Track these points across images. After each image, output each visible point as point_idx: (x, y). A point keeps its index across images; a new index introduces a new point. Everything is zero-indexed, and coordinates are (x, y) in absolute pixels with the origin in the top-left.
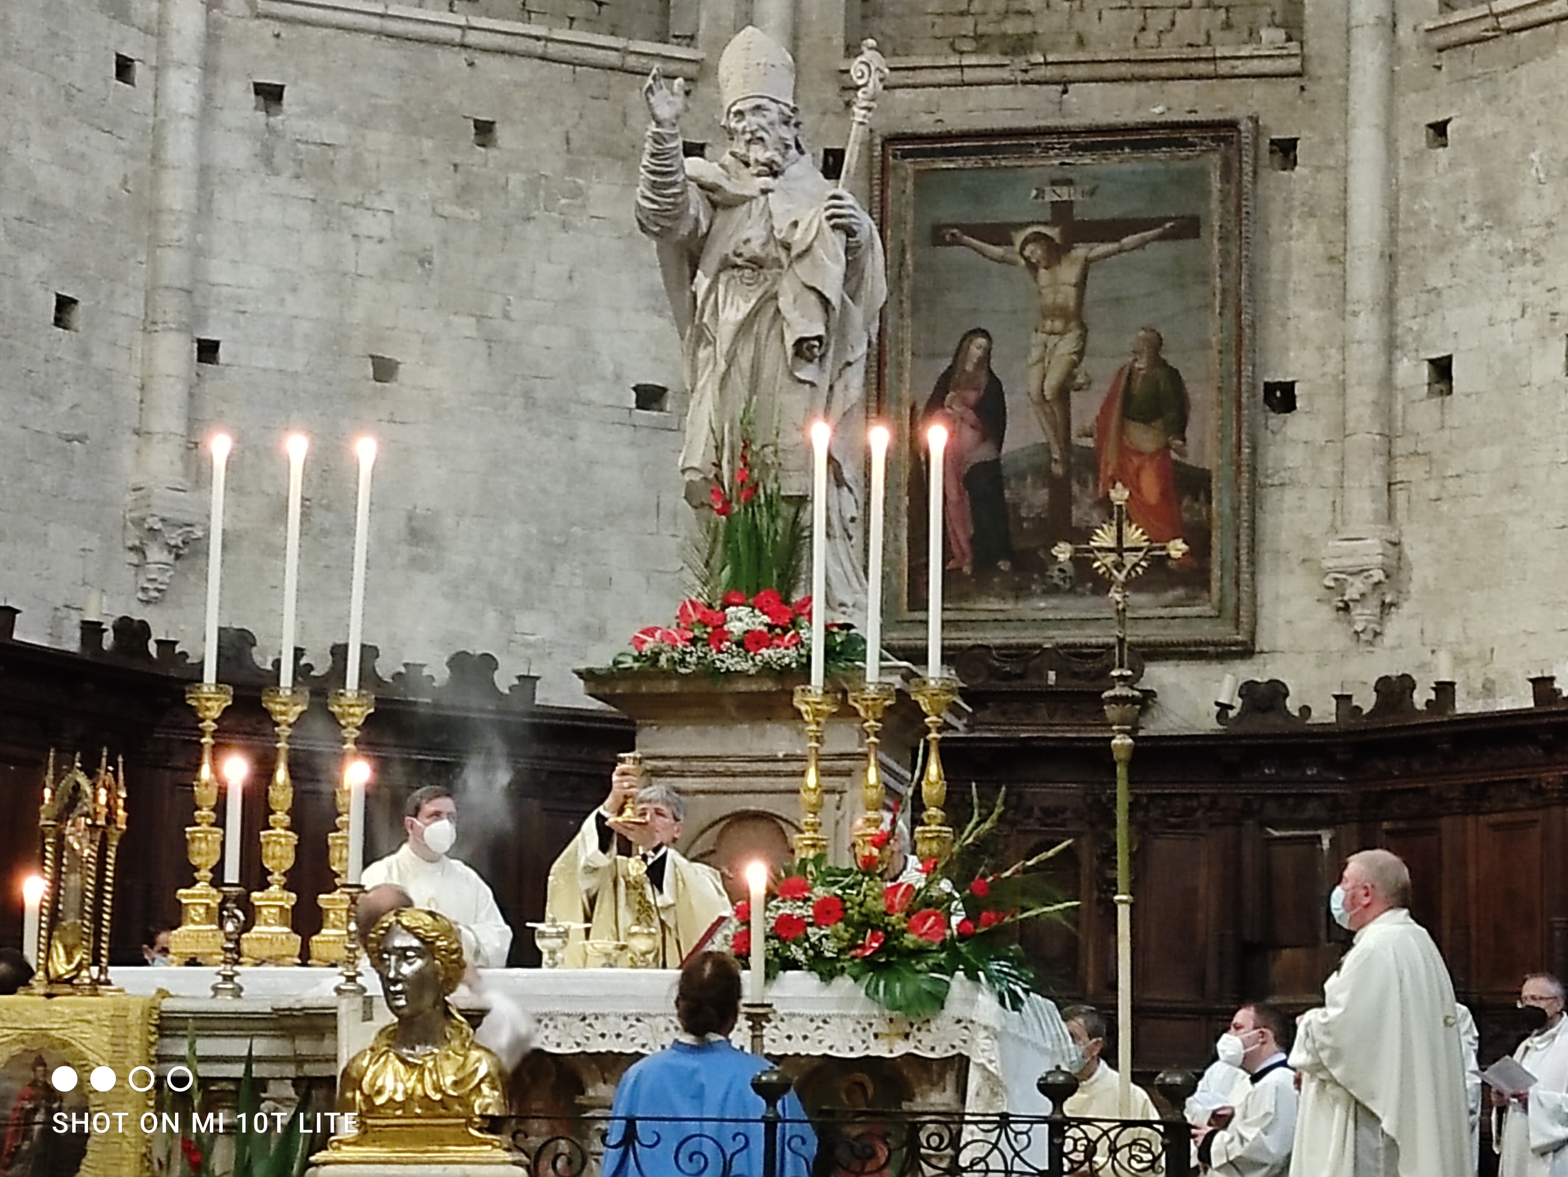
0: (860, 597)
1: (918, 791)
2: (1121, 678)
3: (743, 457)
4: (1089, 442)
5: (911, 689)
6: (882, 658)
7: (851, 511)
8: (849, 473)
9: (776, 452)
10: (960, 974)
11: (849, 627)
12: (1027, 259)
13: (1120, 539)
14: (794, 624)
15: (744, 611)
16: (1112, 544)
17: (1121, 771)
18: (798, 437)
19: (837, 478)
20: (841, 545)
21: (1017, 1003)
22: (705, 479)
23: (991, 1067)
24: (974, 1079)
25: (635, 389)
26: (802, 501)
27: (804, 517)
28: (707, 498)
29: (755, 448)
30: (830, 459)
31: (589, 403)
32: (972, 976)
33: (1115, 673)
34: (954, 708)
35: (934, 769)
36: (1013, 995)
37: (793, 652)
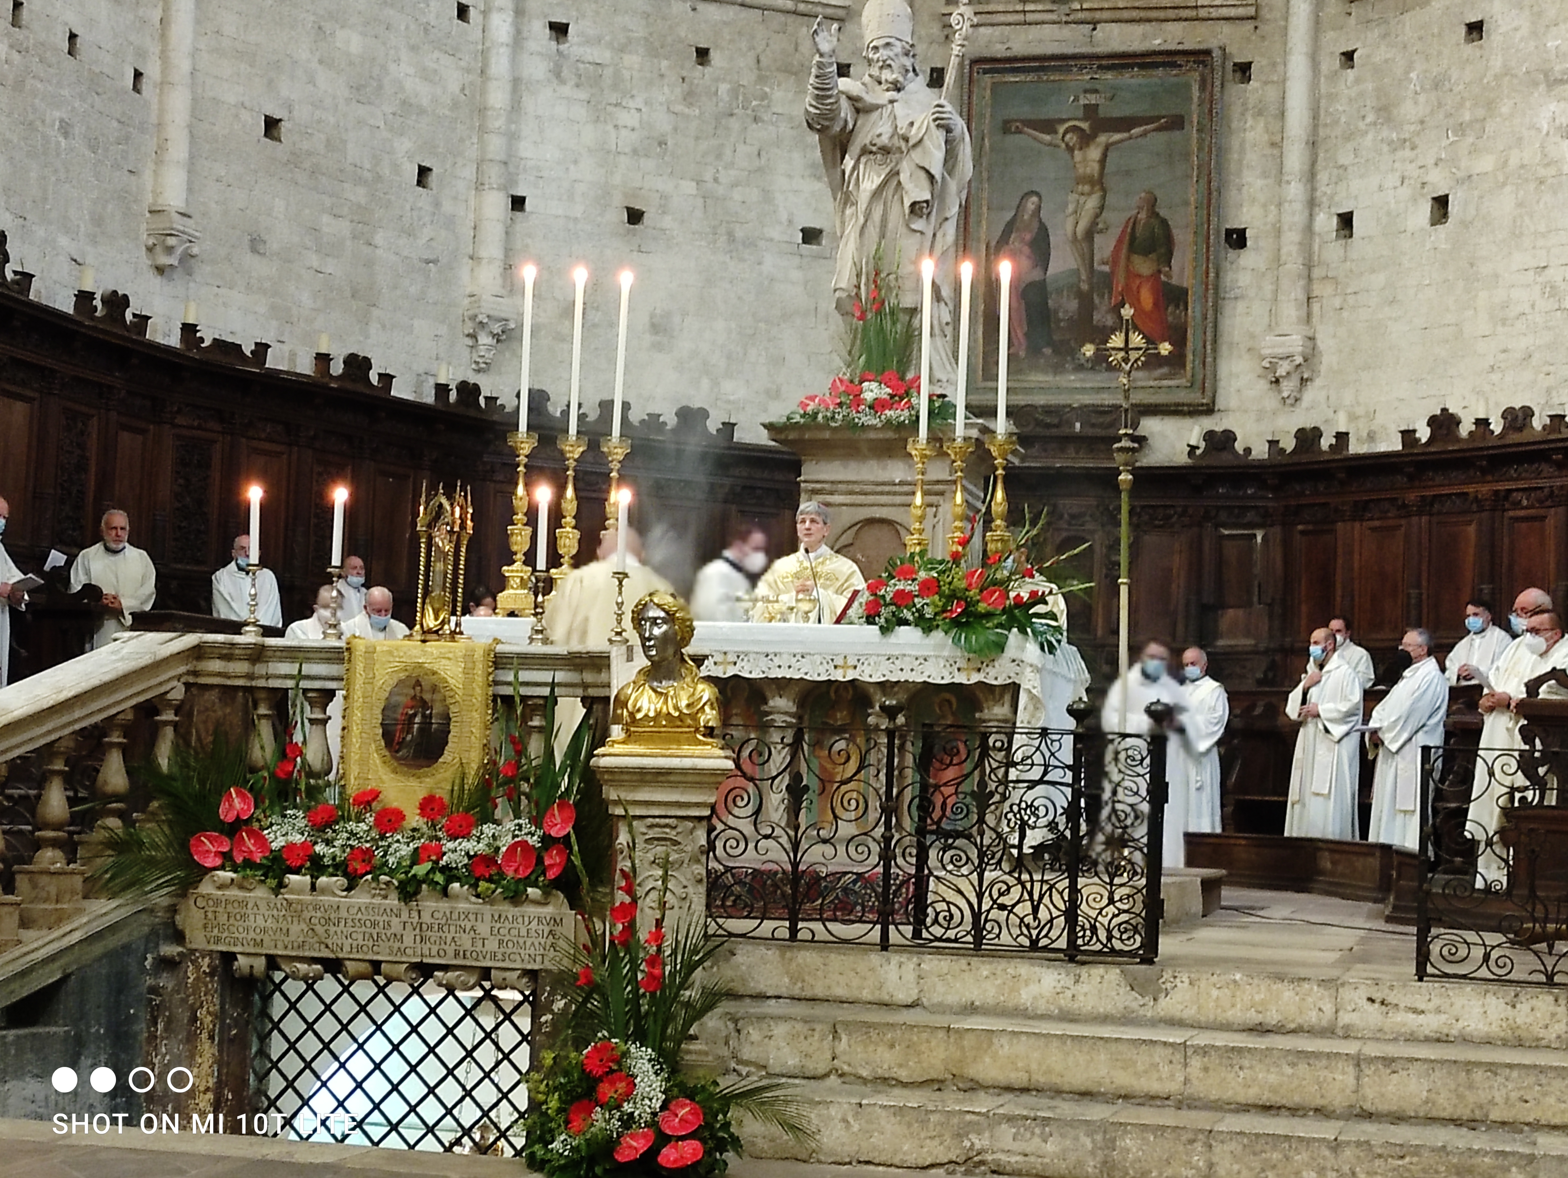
0: (952, 376)
1: (989, 507)
2: (1126, 435)
3: (875, 282)
4: (1106, 268)
5: (986, 438)
6: (967, 418)
7: (947, 318)
8: (946, 292)
9: (897, 279)
10: (1015, 630)
11: (944, 396)
12: (1067, 145)
13: (1127, 341)
14: (907, 393)
15: (874, 385)
16: (1122, 345)
17: (1124, 496)
18: (911, 268)
19: (937, 296)
20: (939, 341)
21: (1052, 649)
22: (849, 296)
23: (1034, 691)
24: (1023, 699)
25: (802, 230)
26: (914, 311)
27: (916, 322)
28: (849, 308)
29: (883, 275)
30: (933, 283)
31: (772, 240)
32: (1022, 631)
33: (1122, 432)
34: (1014, 452)
35: (1000, 494)
36: (1050, 644)
37: (906, 413)
